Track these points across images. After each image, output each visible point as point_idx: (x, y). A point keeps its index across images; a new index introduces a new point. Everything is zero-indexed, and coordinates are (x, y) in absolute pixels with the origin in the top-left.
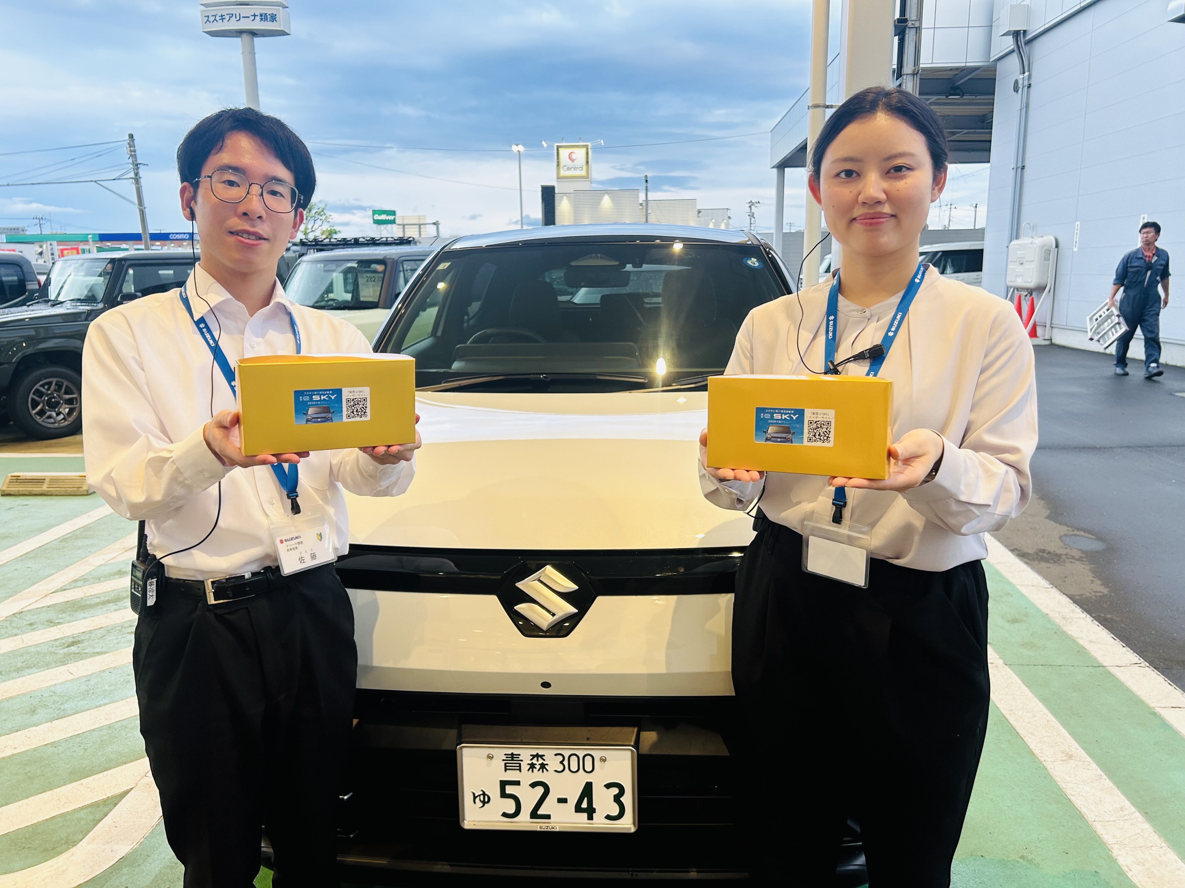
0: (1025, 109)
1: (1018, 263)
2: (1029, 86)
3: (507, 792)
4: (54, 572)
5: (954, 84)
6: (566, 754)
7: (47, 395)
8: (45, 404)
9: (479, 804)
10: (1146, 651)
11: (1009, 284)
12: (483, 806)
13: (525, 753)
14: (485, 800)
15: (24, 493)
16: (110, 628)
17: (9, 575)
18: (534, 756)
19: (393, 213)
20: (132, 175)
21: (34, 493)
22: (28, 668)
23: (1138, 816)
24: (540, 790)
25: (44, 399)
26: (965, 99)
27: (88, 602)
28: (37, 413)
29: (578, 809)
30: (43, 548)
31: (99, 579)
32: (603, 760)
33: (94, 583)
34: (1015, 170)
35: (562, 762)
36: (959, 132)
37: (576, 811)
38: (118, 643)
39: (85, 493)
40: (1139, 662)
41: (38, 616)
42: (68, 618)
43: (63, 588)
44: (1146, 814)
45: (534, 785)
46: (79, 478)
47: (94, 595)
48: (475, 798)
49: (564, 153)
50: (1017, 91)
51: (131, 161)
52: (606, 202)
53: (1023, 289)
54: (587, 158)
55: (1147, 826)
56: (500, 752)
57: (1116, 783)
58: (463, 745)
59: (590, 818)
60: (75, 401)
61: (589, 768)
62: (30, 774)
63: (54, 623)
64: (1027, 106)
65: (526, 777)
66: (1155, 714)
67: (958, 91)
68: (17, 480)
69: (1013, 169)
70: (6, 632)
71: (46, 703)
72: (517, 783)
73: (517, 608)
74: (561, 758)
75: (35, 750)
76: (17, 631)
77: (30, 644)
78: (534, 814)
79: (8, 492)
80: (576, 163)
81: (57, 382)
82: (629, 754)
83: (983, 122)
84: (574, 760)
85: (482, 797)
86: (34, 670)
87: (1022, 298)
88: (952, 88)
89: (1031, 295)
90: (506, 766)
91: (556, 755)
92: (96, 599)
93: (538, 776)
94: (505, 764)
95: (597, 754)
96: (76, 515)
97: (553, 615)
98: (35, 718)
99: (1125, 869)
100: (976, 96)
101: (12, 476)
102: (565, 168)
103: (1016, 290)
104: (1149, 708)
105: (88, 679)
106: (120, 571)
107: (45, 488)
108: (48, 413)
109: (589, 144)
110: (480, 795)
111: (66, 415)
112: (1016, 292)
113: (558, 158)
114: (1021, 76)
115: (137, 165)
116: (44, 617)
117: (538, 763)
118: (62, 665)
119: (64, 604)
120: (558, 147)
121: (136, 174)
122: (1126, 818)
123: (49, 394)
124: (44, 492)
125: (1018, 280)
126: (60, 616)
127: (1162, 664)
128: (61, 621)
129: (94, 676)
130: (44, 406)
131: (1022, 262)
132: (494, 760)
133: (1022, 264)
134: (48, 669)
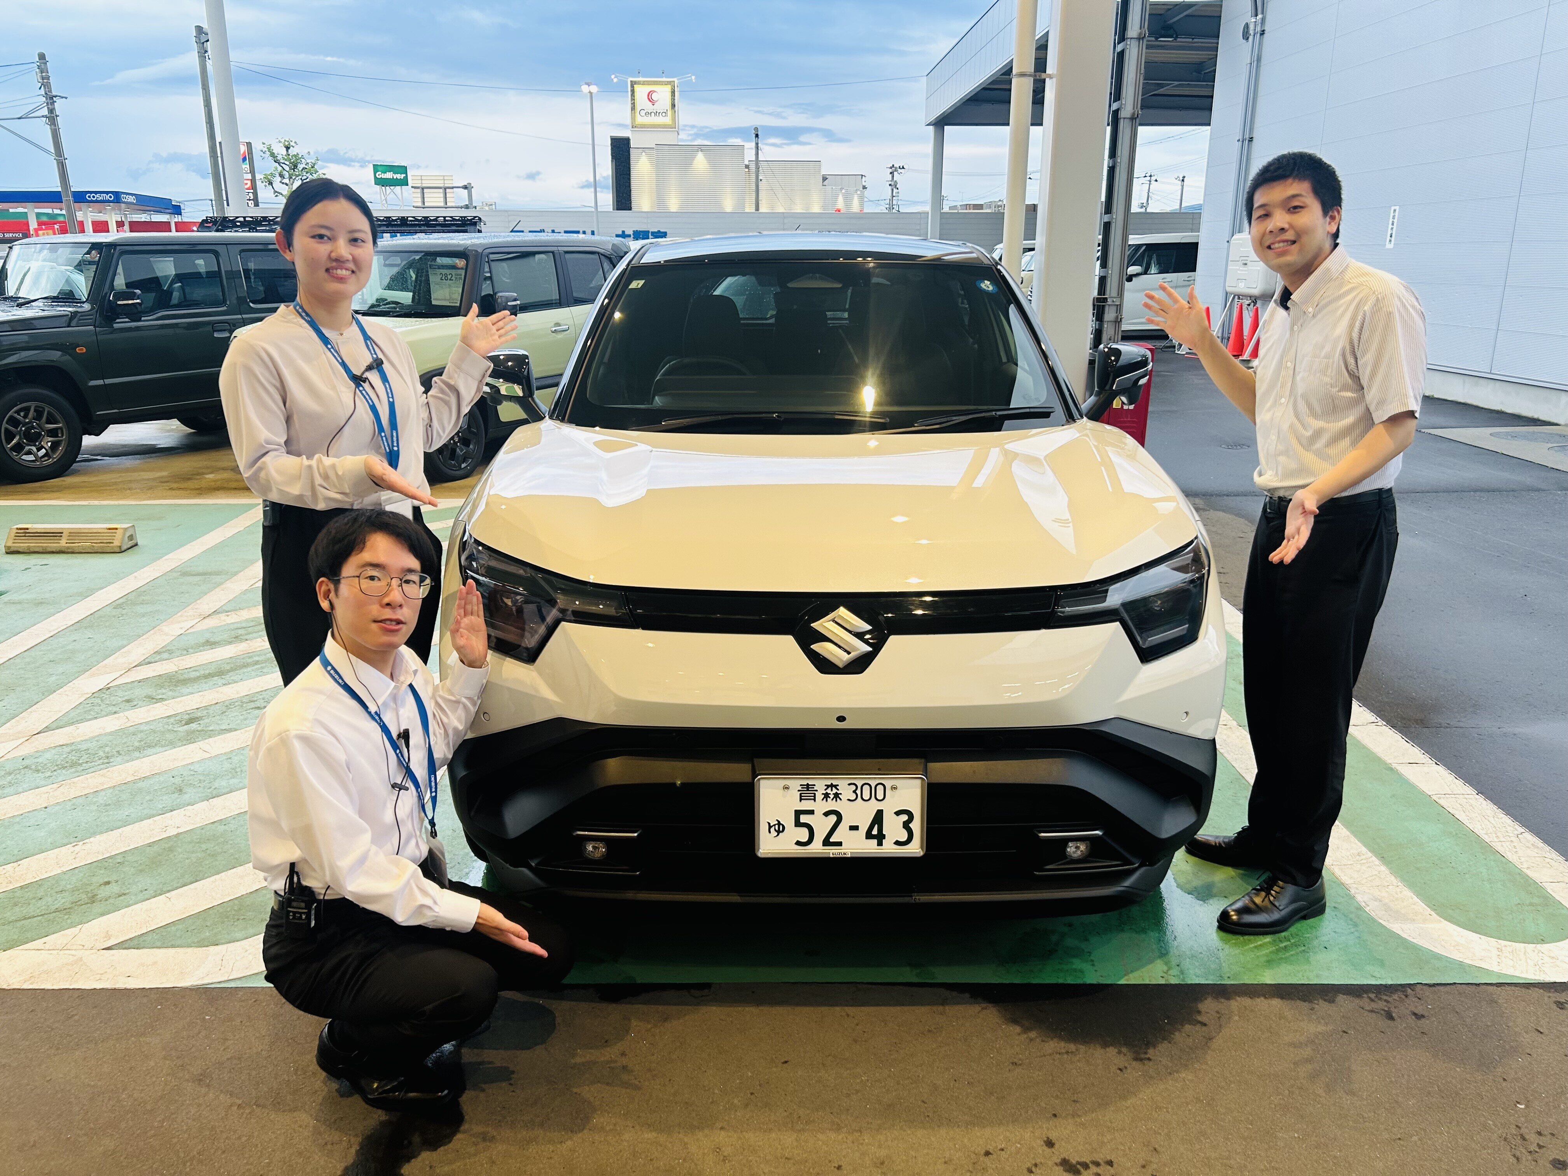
0: (1255, 62)
1: (1240, 263)
2: (1263, 33)
3: (802, 821)
4: (125, 642)
5: (1165, 21)
6: (859, 783)
7: (25, 424)
8: (23, 437)
9: (774, 833)
10: (1383, 711)
11: (1229, 289)
12: (778, 835)
13: (820, 784)
14: (780, 828)
15: (37, 550)
16: (227, 703)
17: (70, 647)
18: (828, 786)
19: (403, 169)
20: (45, 111)
21: (49, 550)
22: (149, 747)
23: (1376, 861)
24: (833, 818)
25: (21, 429)
26: (1179, 42)
27: (186, 676)
28: (12, 449)
29: (869, 836)
30: (96, 615)
31: (186, 650)
32: (894, 788)
33: (182, 655)
34: (1240, 143)
35: (855, 792)
36: (1169, 85)
37: (867, 838)
38: (245, 719)
39: (118, 550)
40: (1376, 721)
41: (132, 691)
42: (170, 693)
43: (147, 661)
44: (1382, 858)
45: (827, 814)
46: (106, 531)
47: (190, 668)
48: (770, 827)
49: (641, 92)
50: (1248, 39)
51: (42, 92)
52: (700, 161)
53: (1246, 296)
54: (673, 99)
55: (1383, 868)
56: (796, 784)
57: (1352, 832)
58: (759, 777)
59: (880, 844)
60: (59, 431)
61: (880, 797)
62: (208, 852)
63: (157, 699)
64: (1259, 60)
65: (820, 806)
66: (1392, 769)
67: (1171, 32)
68: (24, 533)
69: (1239, 141)
70: (102, 710)
71: (190, 782)
72: (811, 812)
73: (814, 647)
74: (854, 787)
75: (202, 828)
76: (115, 709)
77: (138, 721)
78: (827, 842)
79: (15, 549)
80: (658, 107)
81: (36, 407)
82: (919, 782)
83: (1199, 72)
84: (866, 789)
85: (777, 826)
86: (158, 749)
87: (1245, 307)
88: (1163, 28)
89: (1255, 303)
90: (801, 796)
91: (849, 784)
92: (194, 673)
93: (831, 805)
94: (801, 794)
95: (888, 784)
96: (119, 577)
97: (849, 653)
98: (186, 797)
99: (1363, 904)
100: (1193, 39)
101: (17, 529)
102: (643, 113)
103: (1236, 297)
104: (1386, 764)
105: (229, 756)
106: (208, 641)
107: (63, 543)
108: (27, 448)
109: (675, 79)
110: (775, 825)
111: (49, 451)
112: (1236, 299)
113: (633, 99)
114: (1253, 20)
115: (52, 98)
116: (139, 692)
117: (832, 793)
118: (190, 743)
119: (157, 678)
120: (633, 84)
121: (51, 111)
122: (1363, 862)
123: (28, 423)
124: (63, 549)
125: (1240, 284)
126: (160, 691)
127: (1399, 723)
128: (163, 696)
129: (234, 754)
130: (20, 439)
131: (1245, 262)
132: (789, 791)
133: (1246, 264)
134: (175, 747)
